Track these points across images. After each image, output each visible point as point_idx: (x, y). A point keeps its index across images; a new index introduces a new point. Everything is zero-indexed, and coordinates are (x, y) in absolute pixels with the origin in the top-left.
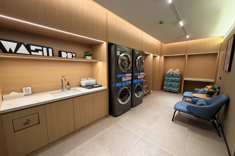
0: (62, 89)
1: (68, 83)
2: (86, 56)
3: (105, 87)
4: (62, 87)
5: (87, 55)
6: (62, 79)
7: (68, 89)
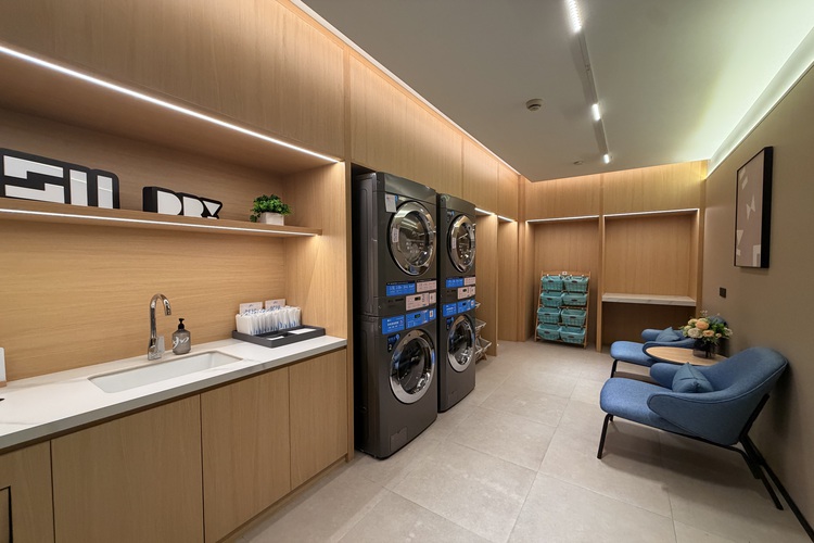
0: (152, 351)
1: (181, 327)
2: (263, 211)
3: (338, 336)
4: (152, 342)
5: (268, 210)
6: (153, 310)
7: (179, 350)
